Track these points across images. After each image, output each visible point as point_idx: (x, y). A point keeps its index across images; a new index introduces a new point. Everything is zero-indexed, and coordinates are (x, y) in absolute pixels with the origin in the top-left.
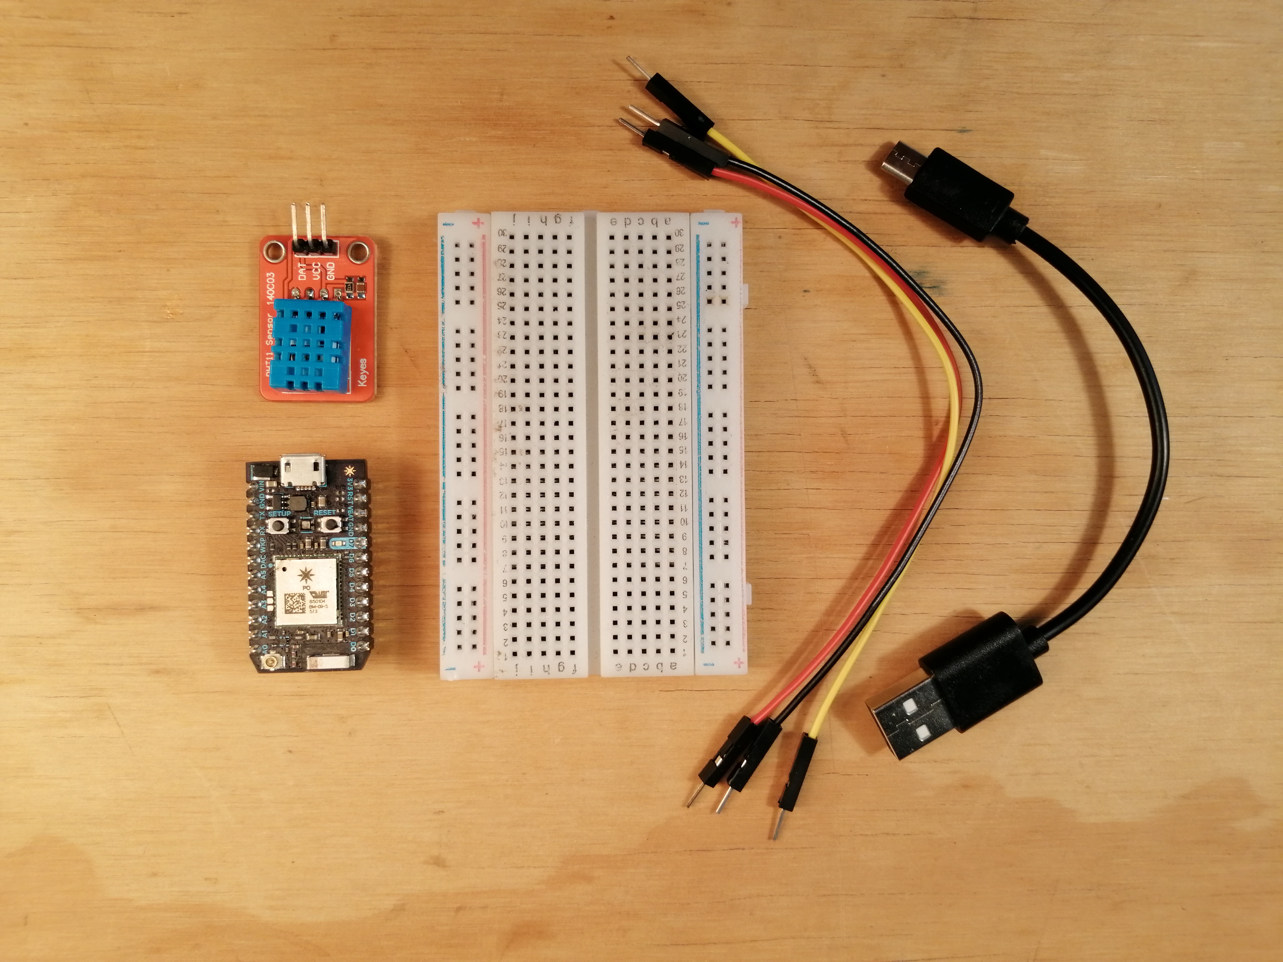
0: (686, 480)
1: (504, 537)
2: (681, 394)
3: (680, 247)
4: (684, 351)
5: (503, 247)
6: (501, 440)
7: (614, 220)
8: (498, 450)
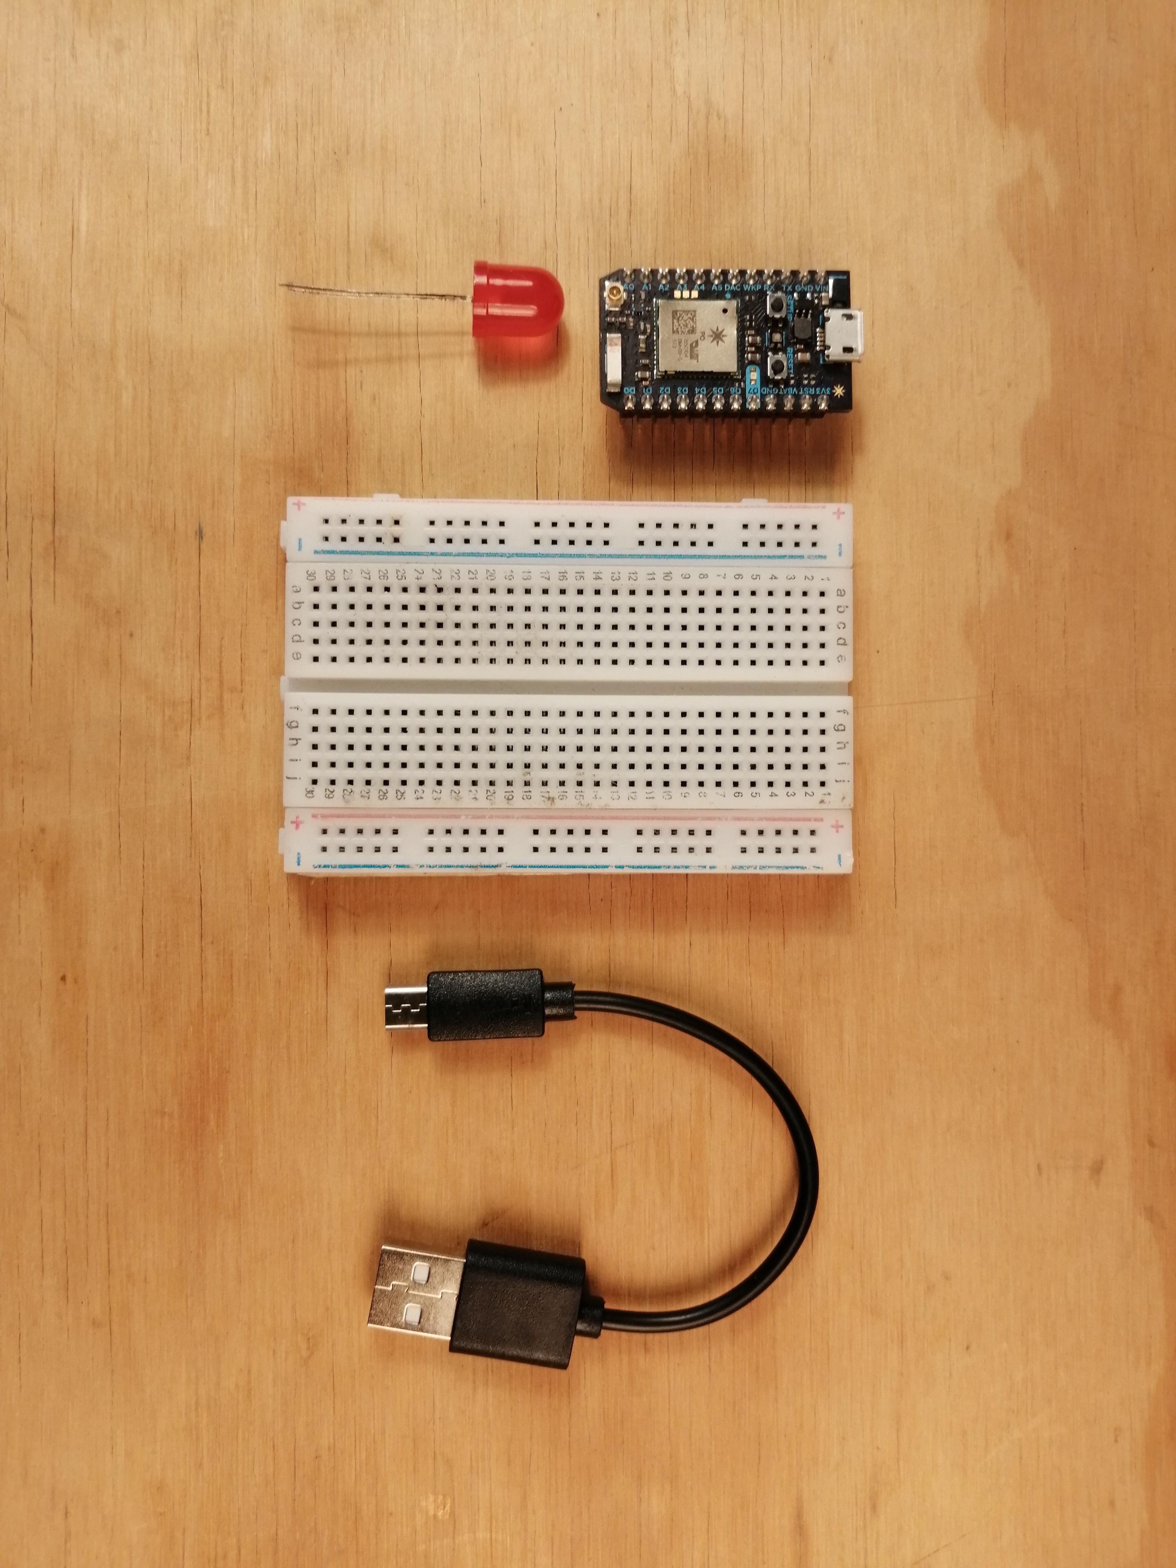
0: (617, 573)
1: (683, 795)
2: (511, 577)
3: (329, 574)
4: (458, 572)
5: (328, 792)
6: (565, 797)
7: (295, 656)
8: (577, 801)
